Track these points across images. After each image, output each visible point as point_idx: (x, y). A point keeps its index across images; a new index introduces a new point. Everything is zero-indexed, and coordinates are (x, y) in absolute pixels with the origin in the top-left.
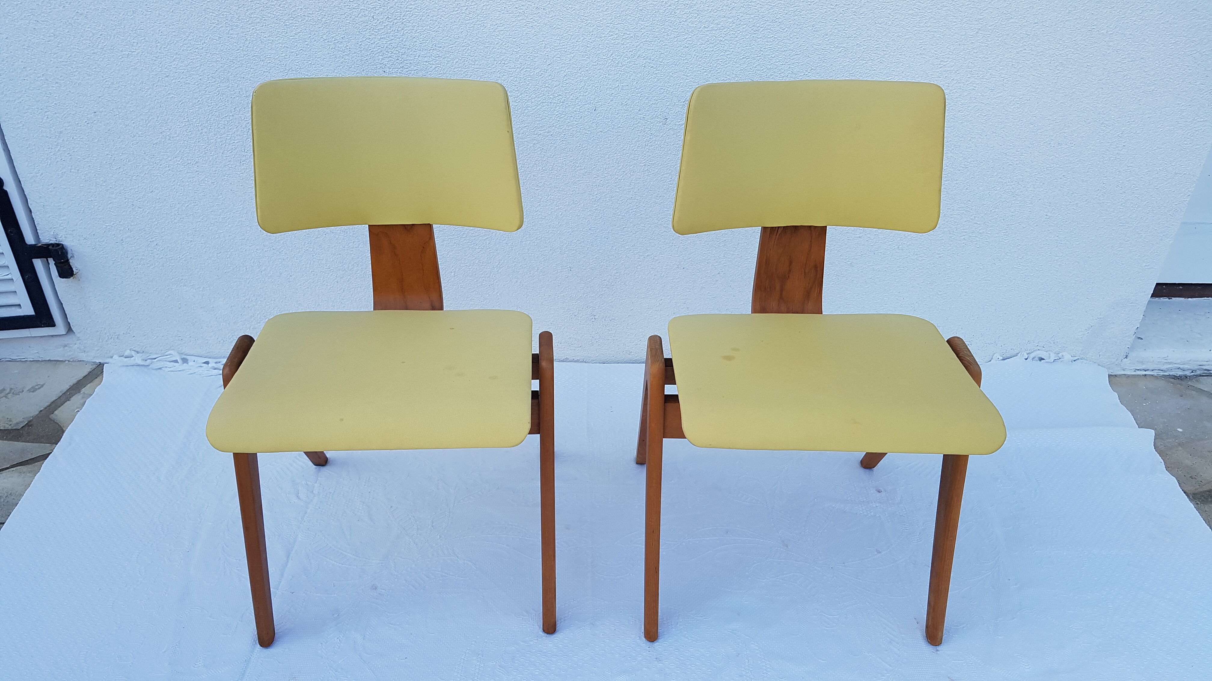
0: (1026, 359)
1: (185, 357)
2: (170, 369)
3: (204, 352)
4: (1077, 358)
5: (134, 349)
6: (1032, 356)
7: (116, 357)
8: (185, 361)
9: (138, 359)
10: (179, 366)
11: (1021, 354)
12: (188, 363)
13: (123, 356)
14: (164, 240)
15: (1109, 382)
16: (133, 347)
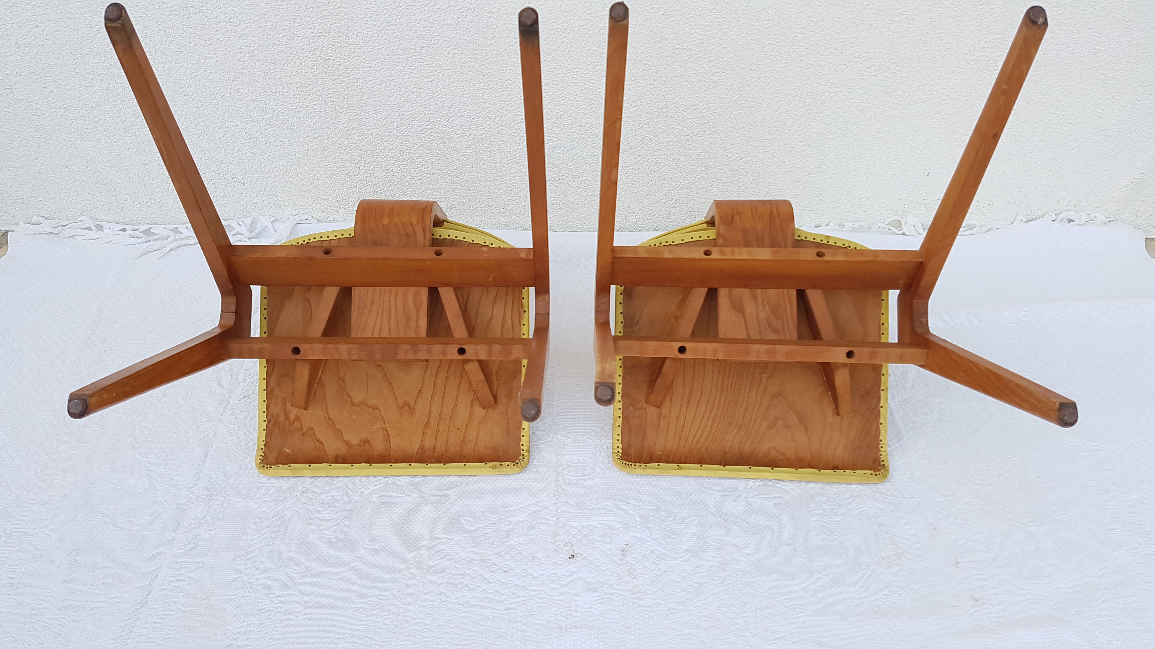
0: (1054, 221)
1: (99, 223)
2: (83, 238)
3: (121, 218)
4: (1110, 220)
5: (42, 215)
6: (1060, 217)
7: (21, 224)
8: (100, 228)
9: (46, 226)
10: (93, 234)
11: (1048, 215)
12: (103, 231)
13: (30, 223)
14: (59, 86)
15: (1146, 247)
16: (41, 212)
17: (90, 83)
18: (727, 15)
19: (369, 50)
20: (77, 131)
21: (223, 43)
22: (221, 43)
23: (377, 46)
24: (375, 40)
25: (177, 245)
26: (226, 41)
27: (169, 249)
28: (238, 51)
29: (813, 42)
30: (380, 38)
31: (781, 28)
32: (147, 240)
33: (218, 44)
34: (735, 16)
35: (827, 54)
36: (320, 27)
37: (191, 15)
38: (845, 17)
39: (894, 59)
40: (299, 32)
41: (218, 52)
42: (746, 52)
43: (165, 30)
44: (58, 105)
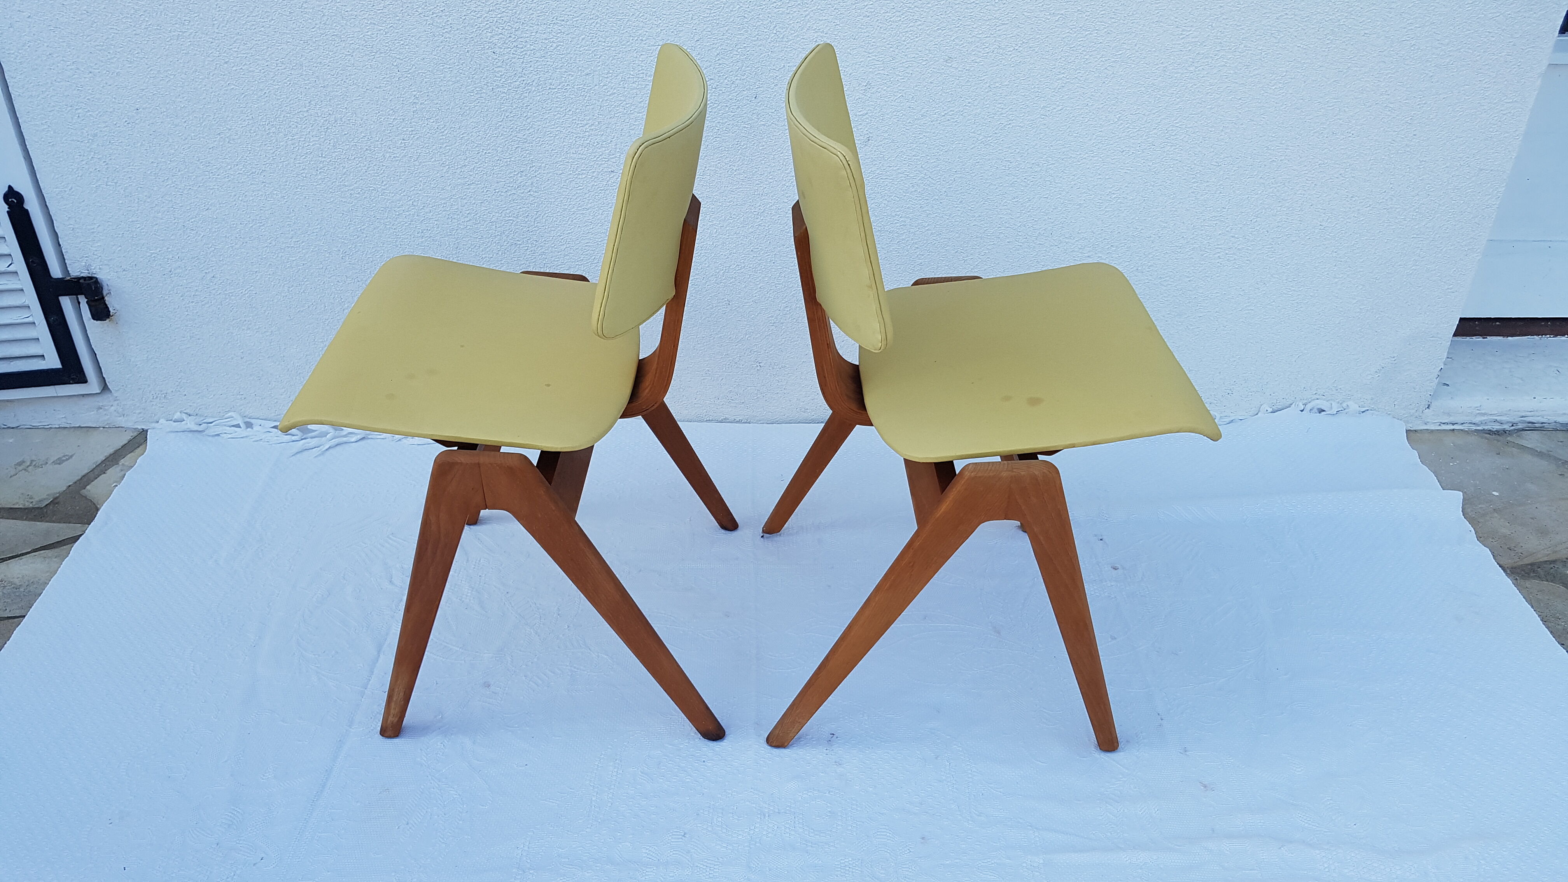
0: (1302, 411)
1: (249, 420)
2: (230, 436)
3: (273, 414)
4: (1363, 409)
5: (185, 411)
6: (1309, 407)
7: (162, 421)
8: (249, 425)
9: (190, 424)
10: (242, 432)
11: (1295, 404)
12: (252, 428)
13: (171, 420)
14: (222, 271)
15: (1407, 439)
16: (184, 409)
17: (256, 268)
18: (929, 197)
19: (558, 234)
20: (236, 319)
21: (404, 227)
22: (402, 227)
23: (567, 231)
24: (564, 224)
25: (336, 443)
26: (407, 225)
27: (327, 447)
28: (419, 235)
29: (1021, 223)
30: (569, 223)
31: (987, 209)
32: (303, 438)
33: (398, 228)
34: (937, 198)
35: (1037, 235)
36: (508, 211)
37: (373, 198)
38: (1052, 198)
39: (1108, 239)
40: (485, 216)
41: (398, 236)
42: (950, 233)
43: (343, 214)
44: (219, 292)
